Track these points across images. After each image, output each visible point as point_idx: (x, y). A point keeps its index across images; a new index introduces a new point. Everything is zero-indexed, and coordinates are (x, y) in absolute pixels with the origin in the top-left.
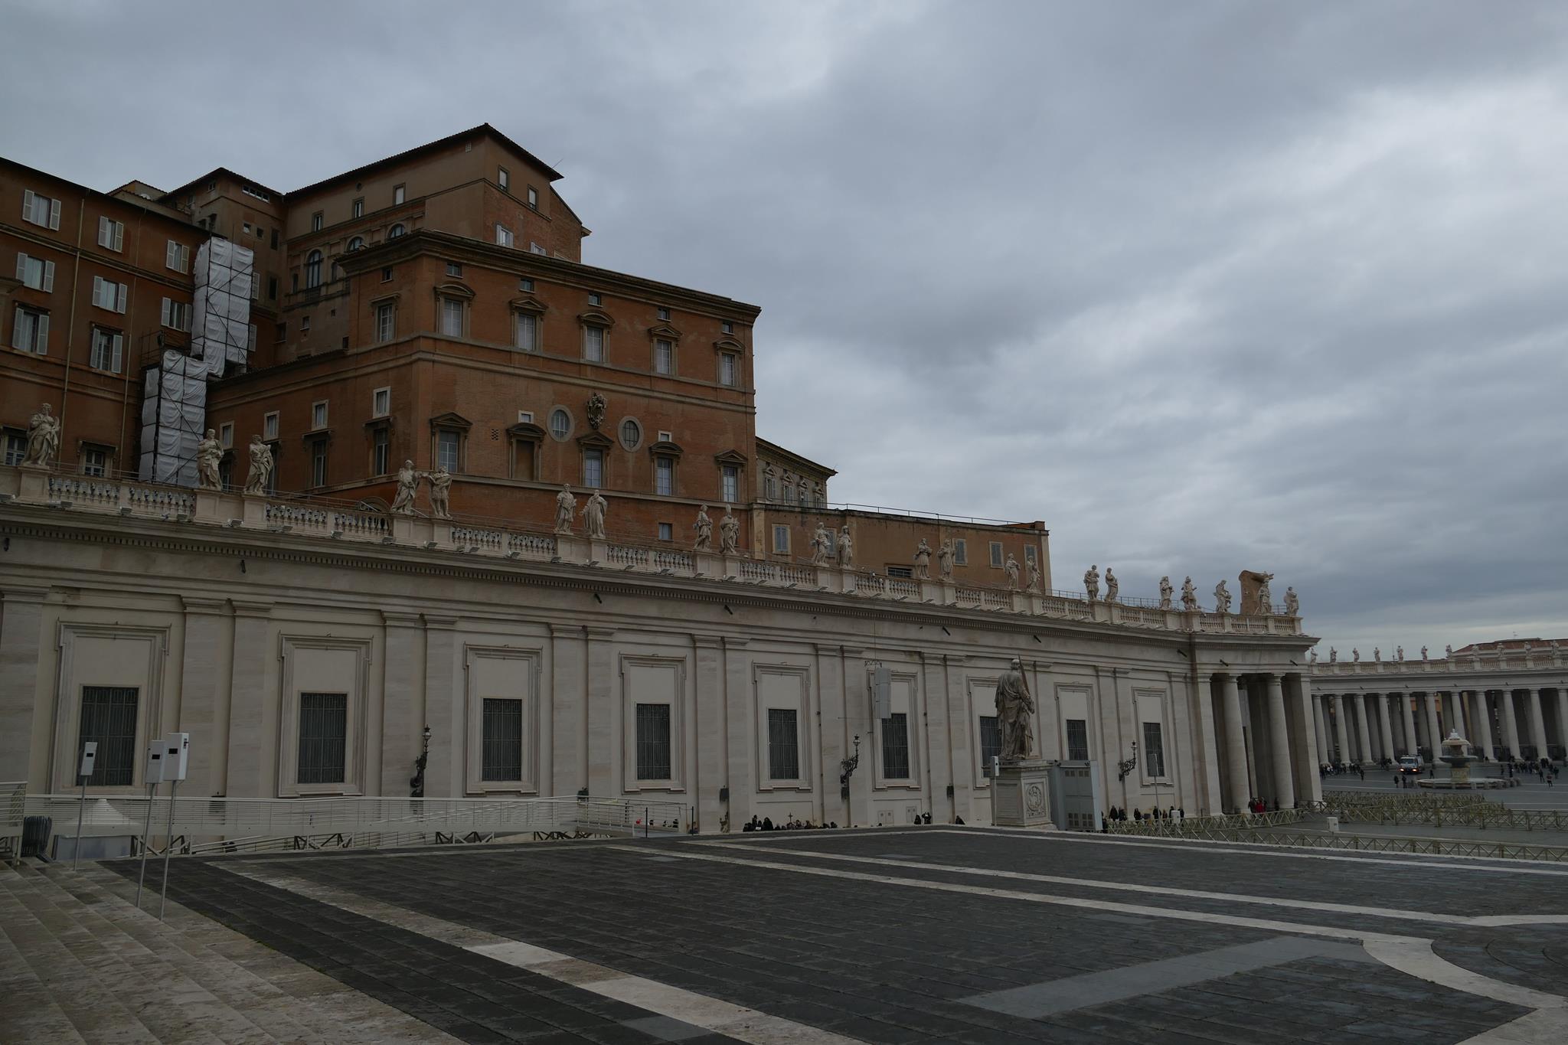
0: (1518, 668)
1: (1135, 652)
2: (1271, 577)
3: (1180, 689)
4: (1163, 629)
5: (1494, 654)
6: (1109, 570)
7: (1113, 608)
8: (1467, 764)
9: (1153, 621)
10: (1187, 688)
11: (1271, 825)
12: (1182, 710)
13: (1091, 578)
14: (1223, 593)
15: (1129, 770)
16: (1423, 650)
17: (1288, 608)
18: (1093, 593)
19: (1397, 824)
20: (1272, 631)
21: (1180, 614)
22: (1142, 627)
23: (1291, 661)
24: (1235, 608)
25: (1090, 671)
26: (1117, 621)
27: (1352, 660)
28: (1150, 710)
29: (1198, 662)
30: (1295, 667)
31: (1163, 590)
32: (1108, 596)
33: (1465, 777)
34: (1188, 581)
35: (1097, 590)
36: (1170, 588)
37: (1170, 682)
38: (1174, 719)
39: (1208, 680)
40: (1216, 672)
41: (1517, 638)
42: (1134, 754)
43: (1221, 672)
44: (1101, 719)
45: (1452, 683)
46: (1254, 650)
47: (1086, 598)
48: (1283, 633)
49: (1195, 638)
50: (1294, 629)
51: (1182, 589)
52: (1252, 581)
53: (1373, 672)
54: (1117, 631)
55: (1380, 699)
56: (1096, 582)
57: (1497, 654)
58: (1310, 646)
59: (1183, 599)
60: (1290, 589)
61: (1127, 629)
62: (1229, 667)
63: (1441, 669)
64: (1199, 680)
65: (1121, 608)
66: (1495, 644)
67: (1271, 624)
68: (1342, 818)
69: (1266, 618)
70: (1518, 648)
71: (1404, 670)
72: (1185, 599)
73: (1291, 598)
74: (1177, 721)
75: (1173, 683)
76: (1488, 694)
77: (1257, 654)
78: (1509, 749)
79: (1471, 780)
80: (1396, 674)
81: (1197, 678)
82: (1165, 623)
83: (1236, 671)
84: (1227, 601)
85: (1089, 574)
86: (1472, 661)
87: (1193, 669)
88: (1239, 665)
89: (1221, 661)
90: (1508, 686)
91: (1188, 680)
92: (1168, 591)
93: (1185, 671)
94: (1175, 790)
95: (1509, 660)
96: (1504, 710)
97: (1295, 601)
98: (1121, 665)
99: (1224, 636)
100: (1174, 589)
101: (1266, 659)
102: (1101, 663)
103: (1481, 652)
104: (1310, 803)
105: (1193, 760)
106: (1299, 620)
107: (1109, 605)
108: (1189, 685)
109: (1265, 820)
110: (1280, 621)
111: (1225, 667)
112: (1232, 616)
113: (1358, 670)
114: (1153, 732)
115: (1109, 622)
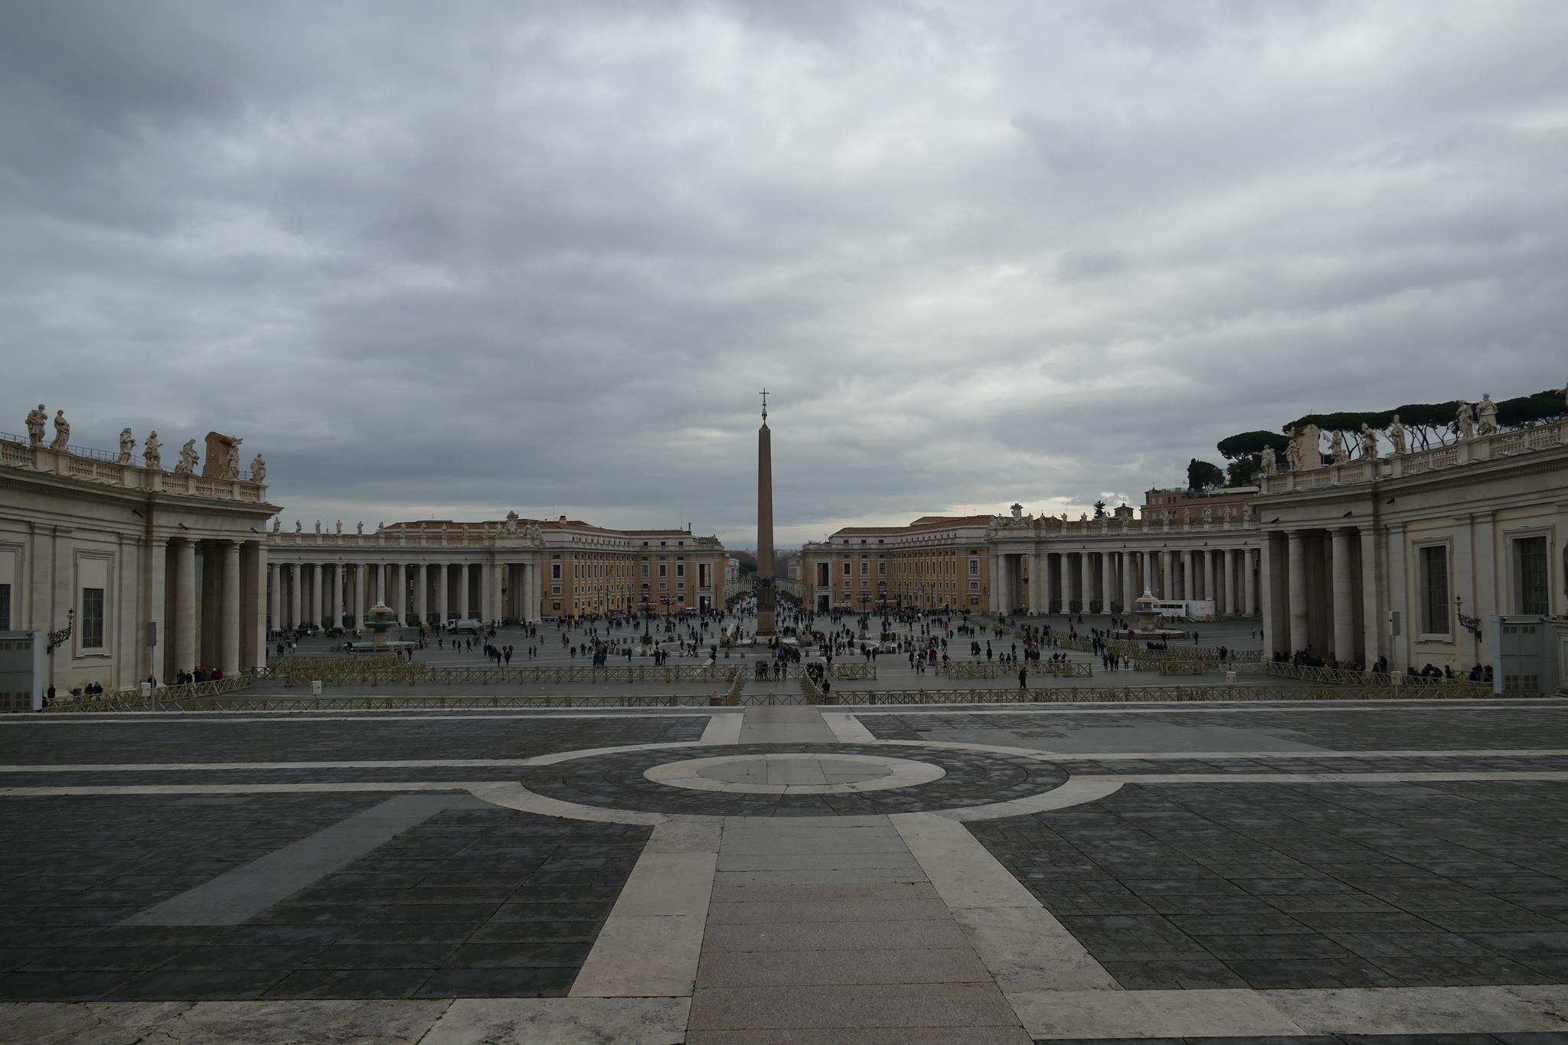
0: (435, 545)
1: (81, 509)
2: (240, 442)
3: (131, 552)
4: (119, 486)
5: (417, 532)
6: (60, 413)
7: (60, 457)
8: (387, 629)
9: (108, 476)
10: (138, 551)
11: (218, 693)
12: (130, 575)
13: (35, 420)
14: (190, 453)
15: (61, 641)
16: (359, 525)
17: (255, 475)
18: (36, 436)
19: (339, 685)
20: (237, 497)
21: (140, 471)
22: (95, 481)
23: (252, 529)
24: (198, 470)
25: (23, 528)
26: (64, 472)
27: (294, 531)
28: (94, 574)
29: (155, 524)
30: (255, 535)
31: (124, 443)
32: (56, 442)
33: (385, 641)
34: (153, 436)
35: (43, 434)
36: (132, 442)
37: (121, 544)
38: (120, 585)
39: (165, 544)
40: (174, 535)
41: (434, 519)
42: (70, 623)
43: (179, 536)
44: (32, 583)
45: (379, 557)
46: (216, 515)
47: (28, 444)
48: (248, 500)
49: (155, 498)
50: (258, 496)
51: (146, 444)
52: (220, 444)
53: (312, 544)
54: (64, 483)
55: (316, 569)
56: (42, 425)
57: (419, 532)
58: (273, 514)
59: (145, 455)
60: (259, 456)
61: (77, 482)
62: (189, 531)
63: (372, 543)
64: (154, 543)
65: (70, 458)
66: (418, 524)
67: (236, 490)
68: (288, 682)
69: (232, 484)
70: (435, 528)
71: (340, 542)
72: (148, 456)
73: (259, 465)
74: (123, 587)
75: (124, 546)
76: (408, 567)
77: (220, 520)
78: (418, 616)
79: (389, 643)
80: (333, 546)
81: (152, 541)
82: (121, 479)
83: (195, 536)
84: (194, 462)
85: (34, 414)
86: (399, 538)
87: (149, 531)
88: (199, 529)
89: (180, 524)
90: (424, 561)
91: (141, 543)
92: (129, 444)
93: (139, 533)
94: (113, 662)
95: (429, 538)
96: (419, 582)
97: (263, 469)
98: (63, 523)
99: (188, 499)
100: (136, 442)
101: (227, 525)
102: (39, 519)
103: (407, 530)
104: (254, 669)
105: (137, 629)
106: (265, 488)
107: (56, 452)
108: (141, 549)
109: (212, 688)
110: (245, 488)
111: (185, 531)
112: (196, 477)
113: (299, 541)
114: (94, 599)
115: (53, 473)
